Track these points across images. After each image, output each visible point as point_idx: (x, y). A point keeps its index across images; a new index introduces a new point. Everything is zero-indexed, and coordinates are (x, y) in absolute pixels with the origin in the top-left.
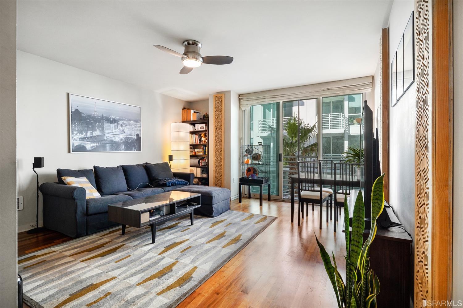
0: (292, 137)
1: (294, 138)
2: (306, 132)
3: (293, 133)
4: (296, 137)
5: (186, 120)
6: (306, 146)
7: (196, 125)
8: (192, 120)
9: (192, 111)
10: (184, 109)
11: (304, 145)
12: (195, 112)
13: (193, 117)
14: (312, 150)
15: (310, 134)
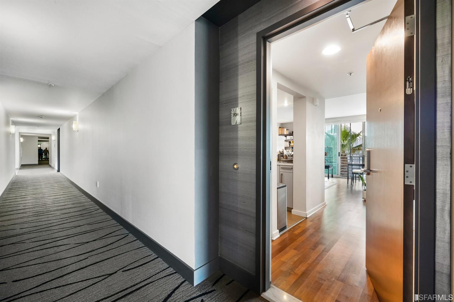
0: (344, 140)
1: (345, 141)
2: (354, 137)
3: (344, 138)
4: (346, 140)
5: (281, 134)
6: (354, 146)
7: (287, 137)
8: (285, 134)
9: (285, 129)
10: (280, 128)
11: (353, 145)
12: (287, 130)
13: (286, 132)
14: (359, 149)
15: (358, 138)
